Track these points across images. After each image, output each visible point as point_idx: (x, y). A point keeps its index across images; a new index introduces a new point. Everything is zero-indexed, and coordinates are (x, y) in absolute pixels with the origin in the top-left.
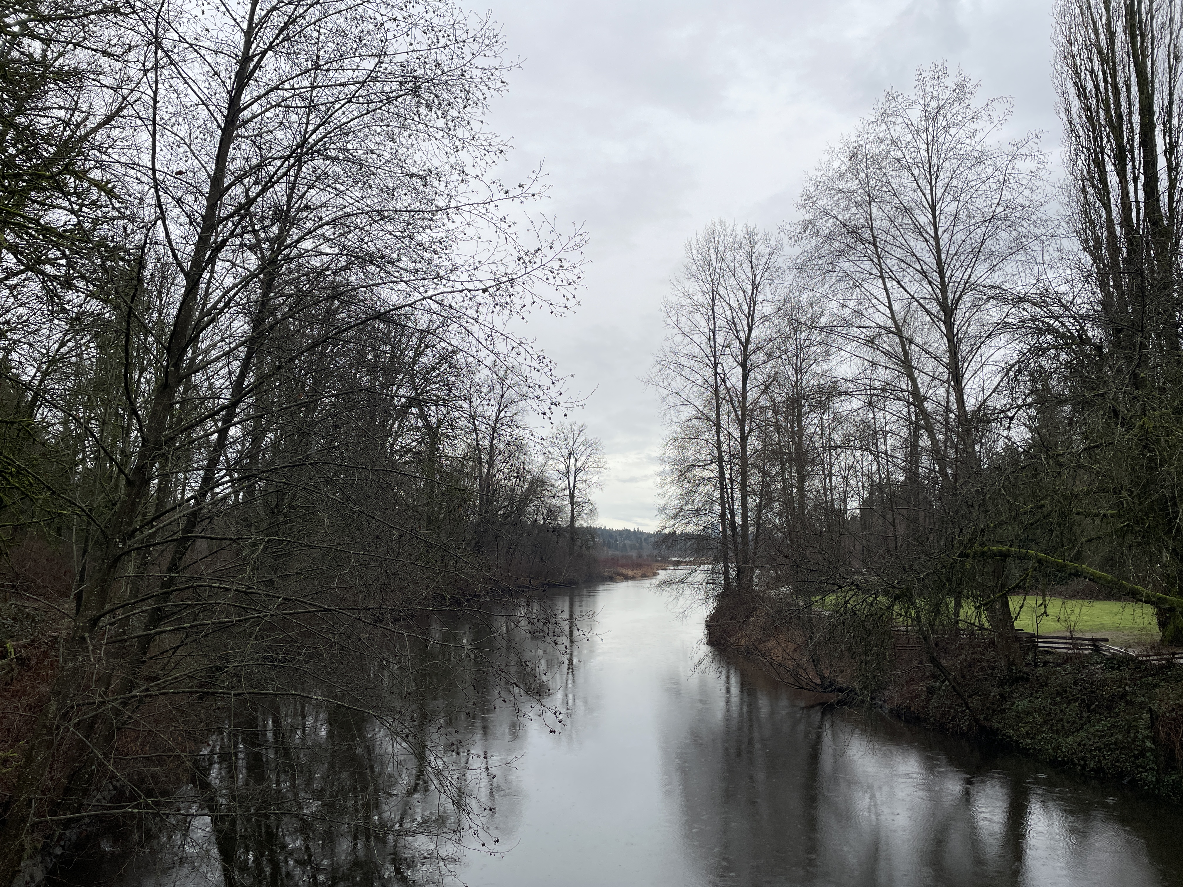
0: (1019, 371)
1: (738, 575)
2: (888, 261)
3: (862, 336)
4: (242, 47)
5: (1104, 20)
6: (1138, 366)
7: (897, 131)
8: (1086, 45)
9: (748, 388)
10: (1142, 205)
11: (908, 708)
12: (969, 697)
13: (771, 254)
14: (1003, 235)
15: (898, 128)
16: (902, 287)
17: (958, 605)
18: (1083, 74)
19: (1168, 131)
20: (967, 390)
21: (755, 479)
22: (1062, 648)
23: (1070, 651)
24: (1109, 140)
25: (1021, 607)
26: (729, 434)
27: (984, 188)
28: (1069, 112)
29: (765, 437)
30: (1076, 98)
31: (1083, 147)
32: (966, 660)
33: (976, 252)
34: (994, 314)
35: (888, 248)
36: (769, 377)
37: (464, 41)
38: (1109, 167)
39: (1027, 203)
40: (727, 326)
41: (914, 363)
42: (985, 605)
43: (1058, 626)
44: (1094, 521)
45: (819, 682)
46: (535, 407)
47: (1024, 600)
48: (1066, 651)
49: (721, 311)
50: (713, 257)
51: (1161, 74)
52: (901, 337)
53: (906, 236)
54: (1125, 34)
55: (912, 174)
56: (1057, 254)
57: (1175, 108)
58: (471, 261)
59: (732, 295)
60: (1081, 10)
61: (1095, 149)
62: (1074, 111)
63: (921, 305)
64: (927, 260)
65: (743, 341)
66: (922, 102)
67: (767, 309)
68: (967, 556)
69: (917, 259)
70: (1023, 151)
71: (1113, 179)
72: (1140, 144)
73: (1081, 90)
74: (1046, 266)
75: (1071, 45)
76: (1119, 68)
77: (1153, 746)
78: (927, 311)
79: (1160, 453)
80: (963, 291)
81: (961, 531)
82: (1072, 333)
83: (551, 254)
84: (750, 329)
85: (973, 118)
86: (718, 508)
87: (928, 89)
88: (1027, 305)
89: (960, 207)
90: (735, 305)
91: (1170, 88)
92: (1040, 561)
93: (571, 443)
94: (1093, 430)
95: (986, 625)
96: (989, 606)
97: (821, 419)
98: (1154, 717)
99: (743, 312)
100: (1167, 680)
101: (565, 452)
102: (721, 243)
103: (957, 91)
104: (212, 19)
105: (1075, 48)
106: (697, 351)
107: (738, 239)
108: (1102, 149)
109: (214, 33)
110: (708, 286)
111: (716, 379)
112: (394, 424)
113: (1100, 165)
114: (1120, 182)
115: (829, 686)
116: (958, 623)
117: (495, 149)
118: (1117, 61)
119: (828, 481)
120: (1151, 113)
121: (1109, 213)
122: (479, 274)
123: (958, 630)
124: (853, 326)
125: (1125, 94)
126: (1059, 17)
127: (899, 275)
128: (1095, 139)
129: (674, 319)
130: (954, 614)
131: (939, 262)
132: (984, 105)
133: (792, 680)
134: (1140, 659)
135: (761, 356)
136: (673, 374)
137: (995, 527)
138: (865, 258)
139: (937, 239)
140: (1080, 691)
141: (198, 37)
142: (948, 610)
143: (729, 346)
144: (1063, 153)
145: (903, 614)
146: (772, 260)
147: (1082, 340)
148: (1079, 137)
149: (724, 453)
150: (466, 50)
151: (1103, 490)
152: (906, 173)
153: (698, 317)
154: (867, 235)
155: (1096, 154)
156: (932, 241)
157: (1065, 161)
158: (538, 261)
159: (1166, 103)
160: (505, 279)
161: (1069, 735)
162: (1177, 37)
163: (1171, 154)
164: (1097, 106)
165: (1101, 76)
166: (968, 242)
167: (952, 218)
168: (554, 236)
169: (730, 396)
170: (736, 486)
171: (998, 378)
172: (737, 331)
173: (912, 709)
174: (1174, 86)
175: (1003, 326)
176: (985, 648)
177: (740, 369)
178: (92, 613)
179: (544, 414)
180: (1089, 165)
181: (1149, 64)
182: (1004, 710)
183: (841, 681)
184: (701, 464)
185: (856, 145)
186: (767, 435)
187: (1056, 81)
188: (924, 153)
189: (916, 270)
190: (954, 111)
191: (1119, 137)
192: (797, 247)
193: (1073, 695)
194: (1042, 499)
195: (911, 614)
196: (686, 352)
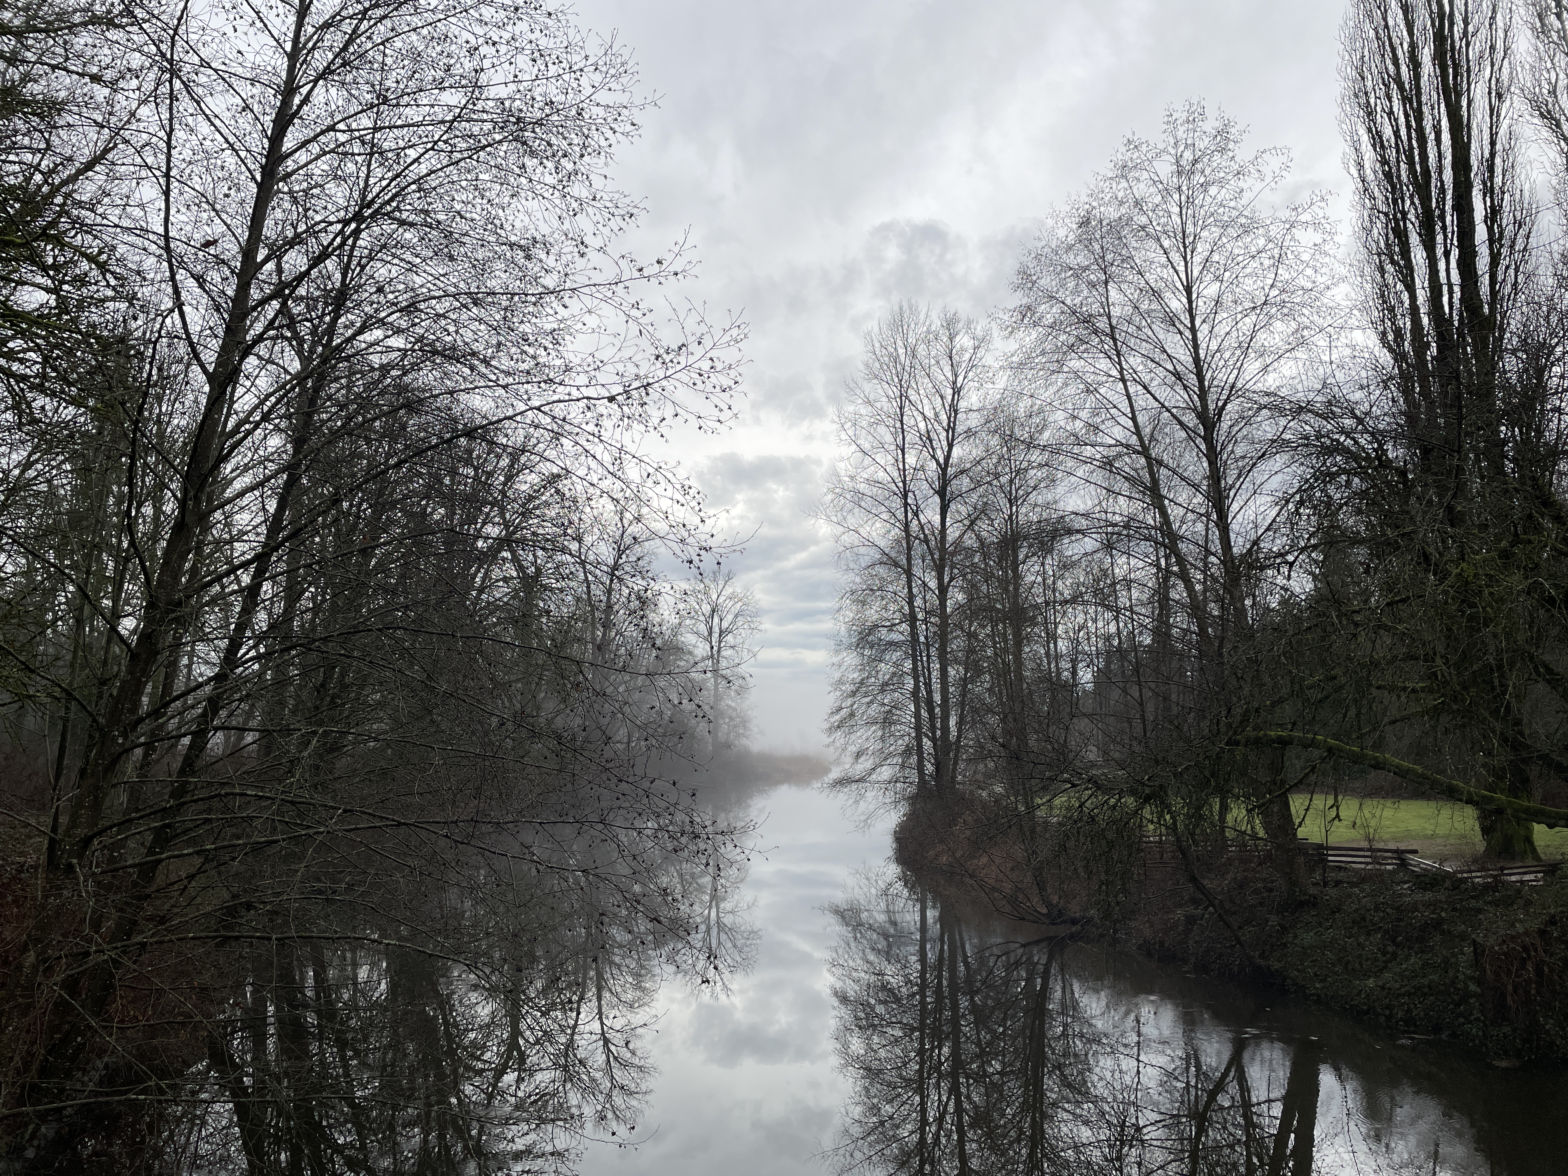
0: (1301, 503)
1: (937, 769)
2: (1131, 360)
3: (1098, 456)
4: (284, 75)
5: (1406, 46)
6: (1454, 496)
7: (1141, 189)
8: (1383, 79)
9: (948, 524)
10: (1457, 289)
11: (1162, 943)
12: (1240, 928)
13: (976, 348)
14: (1278, 325)
15: (1142, 186)
16: (1149, 392)
17: (1224, 809)
18: (1378, 116)
19: (1488, 190)
20: (1234, 527)
21: (957, 644)
22: (1360, 863)
23: (1369, 867)
24: (1412, 203)
25: (1307, 810)
26: (924, 584)
27: (1255, 265)
28: (1360, 166)
29: (971, 590)
30: (1370, 147)
31: (1379, 212)
32: (1235, 879)
33: (1245, 348)
34: (1268, 429)
35: (1132, 342)
36: (975, 508)
37: (581, 70)
38: (1414, 239)
39: (1309, 285)
40: (920, 442)
41: (1164, 492)
42: (1259, 807)
43: (1353, 834)
44: (1399, 696)
45: (1045, 911)
46: (679, 553)
47: (1311, 800)
48: (1363, 866)
49: (912, 422)
50: (901, 351)
51: (1480, 116)
52: (1148, 458)
53: (1153, 326)
54: (1434, 65)
55: (1161, 246)
56: (1348, 352)
57: (1498, 161)
58: (590, 359)
59: (925, 401)
60: (1377, 33)
61: (1395, 215)
62: (1367, 165)
63: (1172, 415)
64: (1182, 358)
65: (942, 461)
66: (1173, 152)
67: (974, 420)
68: (1237, 743)
69: (1168, 355)
70: (1305, 217)
71: (1418, 255)
72: (1454, 208)
73: (1377, 138)
74: (1334, 366)
75: (1363, 78)
76: (1425, 109)
77: (1478, 990)
78: (1181, 423)
79: (1483, 608)
80: (1228, 398)
81: (1229, 712)
82: (1367, 453)
83: (699, 351)
84: (951, 446)
85: (1239, 173)
86: (910, 683)
87: (1180, 134)
88: (1309, 417)
89: (1223, 288)
90: (930, 414)
91: (1492, 135)
92: (1330, 750)
93: (714, 597)
94: (1398, 579)
95: (1261, 833)
96: (1264, 809)
97: (1043, 564)
98: (1478, 950)
99: (940, 423)
100: (1496, 904)
101: (706, 609)
102: (911, 333)
103: (1219, 138)
104: (244, 37)
105: (1369, 84)
106: (881, 475)
107: (933, 328)
108: (1404, 214)
109: (250, 57)
110: (895, 389)
111: (906, 512)
112: (478, 571)
113: (1402, 235)
114: (1428, 257)
115: (1056, 916)
116: (1224, 832)
117: (622, 213)
118: (1424, 99)
119: (1052, 645)
120: (1469, 168)
121: (1413, 297)
122: (602, 378)
123: (1225, 839)
124: (1086, 444)
125: (1434, 143)
126: (1347, 43)
127: (1146, 378)
128: (1395, 202)
129: (851, 432)
130: (1220, 820)
131: (1197, 360)
132: (1252, 158)
133: (1008, 908)
134: (1459, 876)
135: (965, 482)
136: (849, 505)
137: (1273, 704)
138: (1102, 355)
139: (1193, 330)
140: (1382, 919)
141: (227, 62)
142: (1212, 815)
143: (923, 468)
144: (1354, 220)
145: (1155, 820)
146: (978, 355)
147: (1383, 462)
148: (1374, 199)
149: (917, 610)
150: (584, 81)
151: (1411, 657)
152: (1152, 244)
153: (882, 429)
154: (1102, 324)
155: (1397, 221)
156: (1188, 333)
157: (1357, 229)
158: (682, 359)
159: (1487, 154)
160: (636, 384)
161: (1369, 977)
162: (1500, 69)
163: (1493, 221)
164: (1397, 158)
165: (1402, 120)
166: (1234, 334)
167: (1213, 303)
168: (703, 328)
169: (924, 533)
170: (933, 651)
171: (1274, 513)
172: (933, 449)
173: (1167, 945)
174: (1497, 133)
175: (1278, 444)
176: (1260, 864)
177: (937, 499)
178: (81, 832)
179: (691, 562)
180: (1387, 235)
181: (1464, 103)
182: (1285, 945)
183: (1075, 909)
184: (888, 624)
185: (1087, 206)
186: (974, 586)
187: (1344, 126)
188: (1176, 219)
189: (1167, 370)
190: (1215, 164)
191: (1425, 199)
192: (1011, 340)
193: (1374, 925)
194: (1333, 669)
195: (1165, 820)
196: (866, 476)
